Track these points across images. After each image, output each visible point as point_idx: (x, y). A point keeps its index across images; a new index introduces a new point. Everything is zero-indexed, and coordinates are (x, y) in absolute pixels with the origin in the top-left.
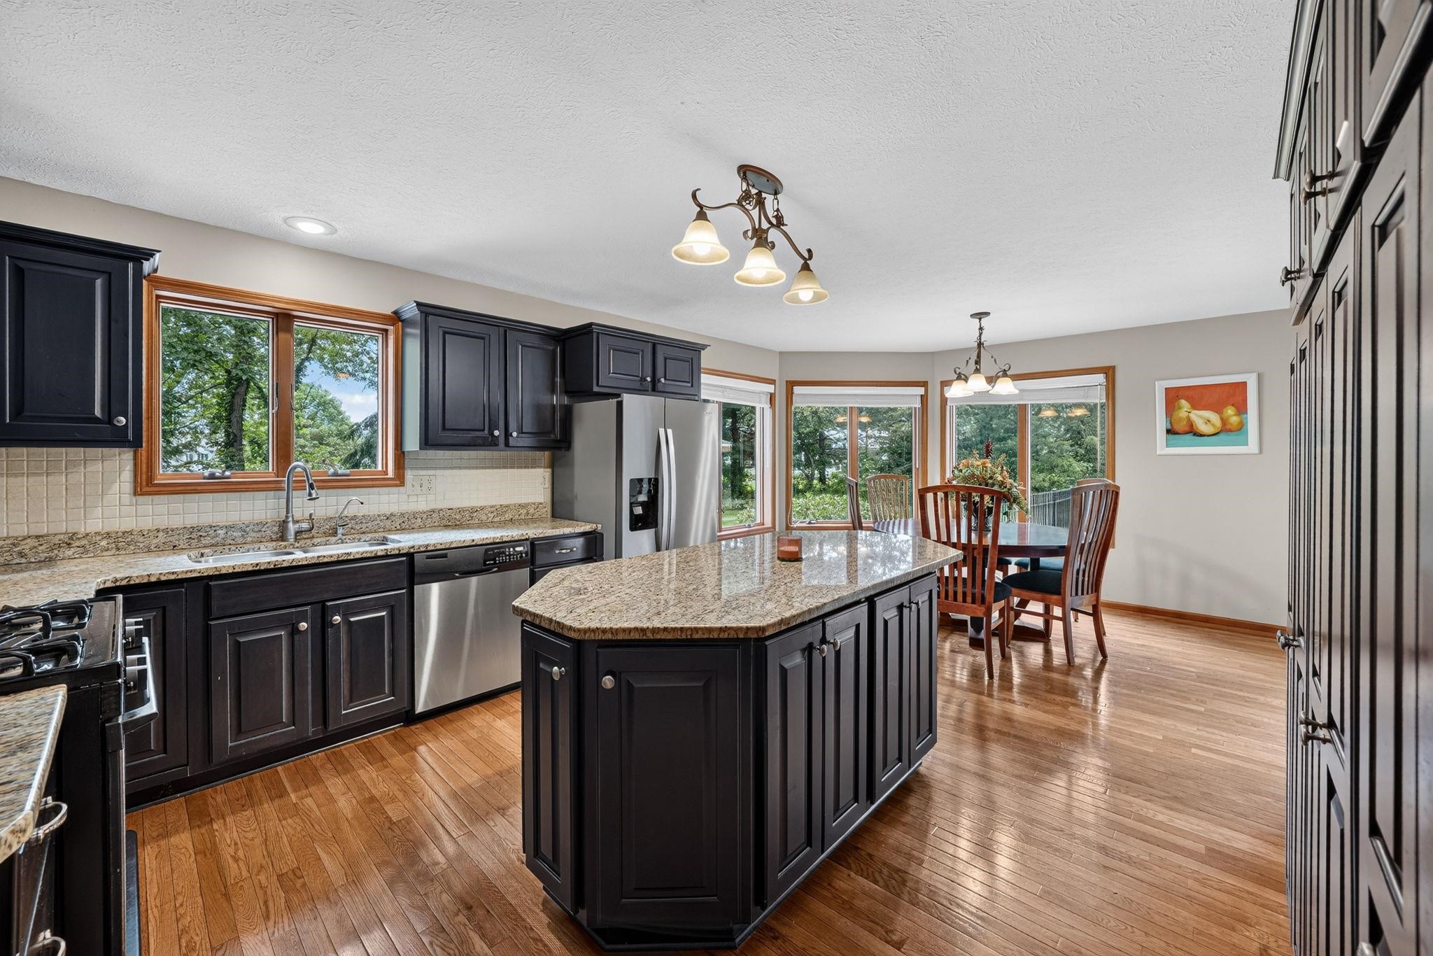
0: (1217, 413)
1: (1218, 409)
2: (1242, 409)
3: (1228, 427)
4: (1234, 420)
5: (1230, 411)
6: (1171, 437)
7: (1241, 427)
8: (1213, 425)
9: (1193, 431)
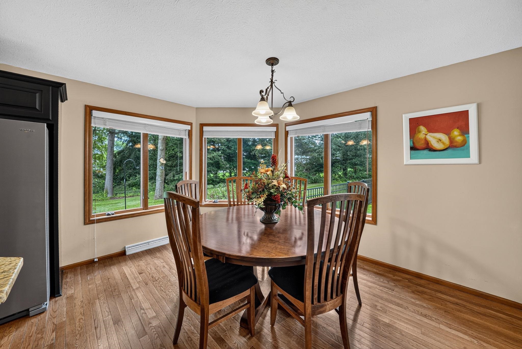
0: (446, 134)
1: (447, 132)
2: (465, 130)
3: (455, 144)
4: (459, 139)
5: (456, 133)
6: (413, 152)
7: (465, 143)
8: (443, 143)
9: (428, 148)
